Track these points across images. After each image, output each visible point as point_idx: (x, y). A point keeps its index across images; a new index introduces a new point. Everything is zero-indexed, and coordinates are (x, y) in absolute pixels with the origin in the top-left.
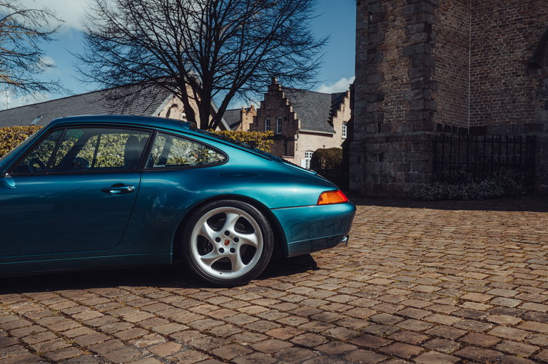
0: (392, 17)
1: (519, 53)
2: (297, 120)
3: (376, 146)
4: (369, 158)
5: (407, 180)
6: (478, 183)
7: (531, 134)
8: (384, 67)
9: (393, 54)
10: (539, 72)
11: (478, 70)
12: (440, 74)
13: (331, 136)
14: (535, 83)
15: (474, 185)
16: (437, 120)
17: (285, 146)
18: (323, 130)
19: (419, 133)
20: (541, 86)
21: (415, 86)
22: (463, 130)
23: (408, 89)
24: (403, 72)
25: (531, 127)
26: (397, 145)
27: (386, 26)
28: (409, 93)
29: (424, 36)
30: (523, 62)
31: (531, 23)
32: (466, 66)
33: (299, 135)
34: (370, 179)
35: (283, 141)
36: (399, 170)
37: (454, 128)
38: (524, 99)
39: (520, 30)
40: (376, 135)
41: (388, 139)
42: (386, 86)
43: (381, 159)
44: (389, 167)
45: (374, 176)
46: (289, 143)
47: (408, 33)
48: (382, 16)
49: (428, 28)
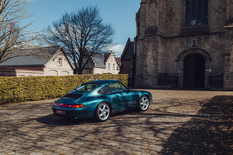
0: (149, 49)
1: (175, 58)
2: (94, 63)
3: (146, 77)
4: (144, 80)
5: (153, 85)
6: (168, 85)
7: (177, 75)
8: (148, 60)
9: (149, 57)
10: (179, 62)
11: (166, 61)
12: (159, 62)
13: (105, 68)
14: (178, 65)
15: (167, 86)
16: (159, 72)
17: (90, 72)
18: (102, 66)
19: (156, 75)
20: (179, 65)
21: (155, 65)
22: (163, 74)
23: (153, 65)
24: (152, 61)
25: (177, 74)
26: (150, 77)
27: (148, 51)
28: (153, 66)
29: (156, 54)
30: (175, 60)
31: (177, 52)
32: (163, 60)
33: (95, 68)
34: (144, 84)
35: (89, 70)
36: (151, 82)
37: (162, 73)
38: (175, 68)
39: (175, 53)
40: (146, 75)
41: (148, 76)
42: (148, 64)
43: (147, 80)
44: (149, 82)
45: (145, 84)
46: (91, 71)
47: (153, 53)
48: (147, 49)
49: (157, 53)
